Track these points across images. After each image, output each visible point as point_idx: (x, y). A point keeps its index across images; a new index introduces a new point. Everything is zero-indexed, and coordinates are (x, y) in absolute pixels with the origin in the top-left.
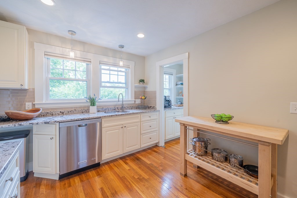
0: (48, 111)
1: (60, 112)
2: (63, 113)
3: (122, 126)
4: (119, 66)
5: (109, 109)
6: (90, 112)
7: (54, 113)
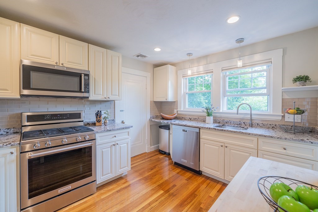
0: (183, 117)
1: (189, 118)
2: (191, 119)
3: (222, 144)
4: (237, 67)
5: (232, 123)
6: (206, 122)
7: (186, 119)
